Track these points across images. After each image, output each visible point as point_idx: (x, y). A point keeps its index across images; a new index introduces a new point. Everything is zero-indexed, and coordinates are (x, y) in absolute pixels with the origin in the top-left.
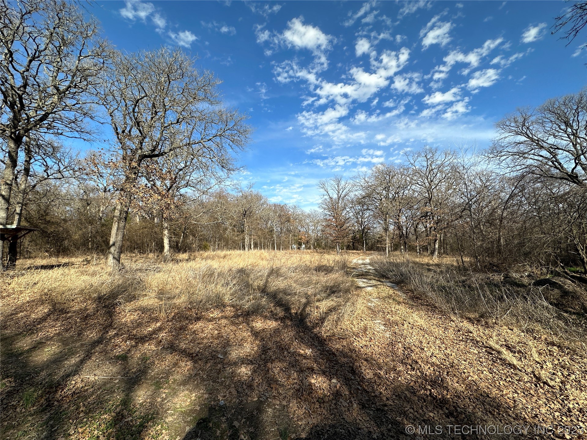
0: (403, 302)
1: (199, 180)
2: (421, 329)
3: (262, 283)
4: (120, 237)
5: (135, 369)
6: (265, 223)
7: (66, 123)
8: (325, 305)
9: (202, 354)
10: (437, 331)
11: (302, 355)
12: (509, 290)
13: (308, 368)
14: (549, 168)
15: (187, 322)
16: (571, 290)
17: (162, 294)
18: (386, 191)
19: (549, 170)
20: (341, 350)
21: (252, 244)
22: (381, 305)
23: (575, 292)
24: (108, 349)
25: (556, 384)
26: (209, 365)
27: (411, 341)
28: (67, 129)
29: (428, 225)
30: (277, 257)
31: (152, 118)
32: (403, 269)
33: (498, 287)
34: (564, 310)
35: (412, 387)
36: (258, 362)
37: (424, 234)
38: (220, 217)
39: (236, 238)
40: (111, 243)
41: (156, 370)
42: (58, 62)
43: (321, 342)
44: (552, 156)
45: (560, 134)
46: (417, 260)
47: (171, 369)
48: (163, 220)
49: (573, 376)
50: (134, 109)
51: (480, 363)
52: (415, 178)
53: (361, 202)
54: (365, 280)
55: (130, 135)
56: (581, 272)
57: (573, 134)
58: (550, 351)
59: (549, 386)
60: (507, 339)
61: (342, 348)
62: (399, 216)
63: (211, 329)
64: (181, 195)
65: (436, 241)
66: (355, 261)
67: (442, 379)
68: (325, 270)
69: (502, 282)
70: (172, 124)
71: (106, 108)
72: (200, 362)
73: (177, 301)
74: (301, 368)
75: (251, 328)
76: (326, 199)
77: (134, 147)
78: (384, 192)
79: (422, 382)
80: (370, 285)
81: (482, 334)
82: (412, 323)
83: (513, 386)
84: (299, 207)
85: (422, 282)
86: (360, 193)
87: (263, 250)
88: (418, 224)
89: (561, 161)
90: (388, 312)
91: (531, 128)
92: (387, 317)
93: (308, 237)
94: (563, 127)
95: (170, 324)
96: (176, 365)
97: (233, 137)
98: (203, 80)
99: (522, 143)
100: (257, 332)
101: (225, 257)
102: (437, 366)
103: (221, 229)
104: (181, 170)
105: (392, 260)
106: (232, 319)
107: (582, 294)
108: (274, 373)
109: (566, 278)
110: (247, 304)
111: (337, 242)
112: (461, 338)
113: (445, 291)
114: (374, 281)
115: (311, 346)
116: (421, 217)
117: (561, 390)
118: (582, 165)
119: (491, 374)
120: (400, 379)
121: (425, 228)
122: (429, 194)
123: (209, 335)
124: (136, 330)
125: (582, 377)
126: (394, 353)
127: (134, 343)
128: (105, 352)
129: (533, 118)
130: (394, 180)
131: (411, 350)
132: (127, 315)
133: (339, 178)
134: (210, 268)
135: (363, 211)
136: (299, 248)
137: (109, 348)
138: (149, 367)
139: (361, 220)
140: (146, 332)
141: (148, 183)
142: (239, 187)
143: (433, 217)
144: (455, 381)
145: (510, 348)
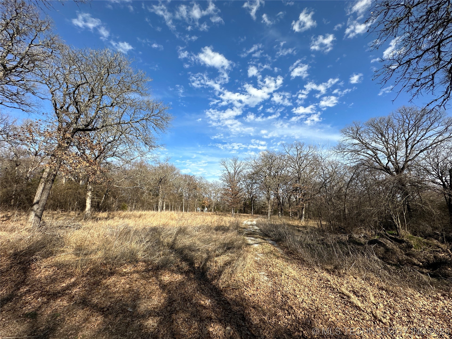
0: (281, 257)
1: (124, 152)
2: (294, 279)
3: (171, 240)
4: (45, 197)
5: (44, 327)
6: (176, 189)
7: (8, 95)
8: (221, 260)
9: (113, 309)
10: (305, 280)
11: (202, 305)
12: (352, 247)
13: (207, 318)
14: (373, 162)
15: (101, 277)
16: (390, 248)
17: (80, 250)
18: (269, 170)
19: (373, 164)
20: (234, 299)
21: (164, 206)
22: (265, 259)
23: (393, 249)
24: (17, 307)
25: (387, 321)
26: (118, 319)
27: (287, 289)
28: (7, 100)
29: (298, 197)
30: (184, 217)
31: (89, 100)
32: (281, 230)
33: (346, 245)
34: (387, 263)
35: (289, 329)
36: (164, 314)
37: (295, 203)
38: (139, 183)
39: (151, 201)
40: (35, 201)
41: (66, 327)
42: (9, 46)
43: (218, 292)
44: (374, 155)
45: (378, 141)
46: (290, 222)
47: (81, 325)
48: (88, 183)
49: (397, 314)
50: (74, 92)
51: (336, 306)
52: (289, 162)
53: (251, 177)
54: (253, 239)
55: (68, 111)
56: (395, 235)
57: (386, 142)
58: (381, 294)
59: (383, 323)
60: (353, 286)
61: (235, 297)
62: (278, 189)
63: (123, 284)
64: (107, 163)
65: (303, 209)
66: (245, 222)
67: (310, 321)
68: (222, 229)
69: (348, 241)
70: (106, 106)
71: (49, 87)
72: (110, 316)
73: (93, 257)
74: (200, 318)
75: (160, 282)
76: (225, 173)
77: (70, 122)
78: (268, 171)
79: (296, 325)
80: (257, 242)
81: (336, 282)
82: (287, 275)
83: (359, 324)
84: (204, 178)
85: (294, 240)
86: (250, 170)
87: (173, 212)
88: (291, 195)
89: (380, 158)
90: (270, 265)
91: (361, 135)
92: (270, 269)
93: (210, 202)
94: (380, 136)
95: (85, 279)
96: (86, 320)
97: (157, 122)
98: (137, 77)
99: (357, 144)
100: (165, 285)
101: (140, 216)
102: (307, 310)
103: (139, 193)
104: (109, 143)
105: (272, 223)
106: (143, 274)
107: (397, 250)
108: (178, 324)
109: (387, 239)
110: (157, 260)
111: (232, 207)
112: (322, 286)
113: (310, 248)
114: (259, 239)
115: (211, 297)
116: (293, 191)
117: (390, 326)
118: (392, 162)
119: (344, 315)
120: (279, 323)
121: (296, 198)
122: (298, 175)
123: (121, 289)
124: (49, 286)
125: (402, 314)
126: (275, 300)
127: (45, 300)
128: (14, 310)
129: (362, 129)
130: (275, 163)
131: (288, 297)
132: (42, 271)
133: (236, 158)
134: (126, 227)
135: (252, 184)
136: (202, 211)
137: (19, 305)
138: (59, 324)
139: (250, 190)
140: (59, 288)
141: (78, 151)
142: (158, 160)
143: (301, 191)
144: (320, 323)
145: (356, 293)
